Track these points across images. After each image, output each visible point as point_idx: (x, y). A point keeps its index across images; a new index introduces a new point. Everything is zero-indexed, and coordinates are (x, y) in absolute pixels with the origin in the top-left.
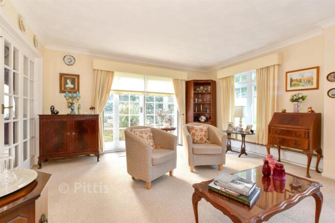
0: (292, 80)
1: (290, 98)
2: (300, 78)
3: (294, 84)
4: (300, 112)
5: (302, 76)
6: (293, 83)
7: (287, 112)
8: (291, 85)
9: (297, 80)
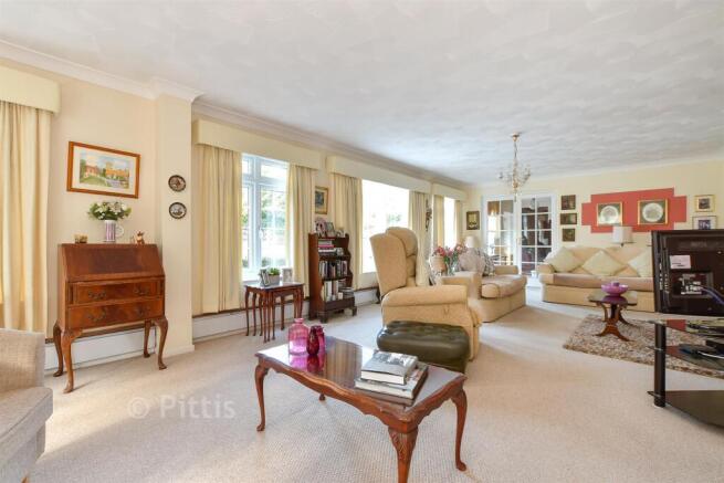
0: (84, 167)
1: (88, 208)
2: (104, 166)
3: (90, 178)
4: (118, 242)
5: (107, 164)
6: (87, 174)
7: (89, 242)
8: (81, 177)
9: (96, 169)
